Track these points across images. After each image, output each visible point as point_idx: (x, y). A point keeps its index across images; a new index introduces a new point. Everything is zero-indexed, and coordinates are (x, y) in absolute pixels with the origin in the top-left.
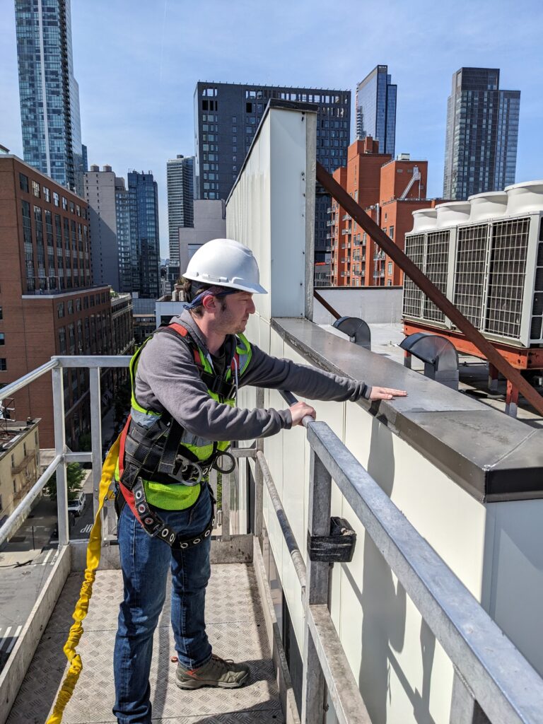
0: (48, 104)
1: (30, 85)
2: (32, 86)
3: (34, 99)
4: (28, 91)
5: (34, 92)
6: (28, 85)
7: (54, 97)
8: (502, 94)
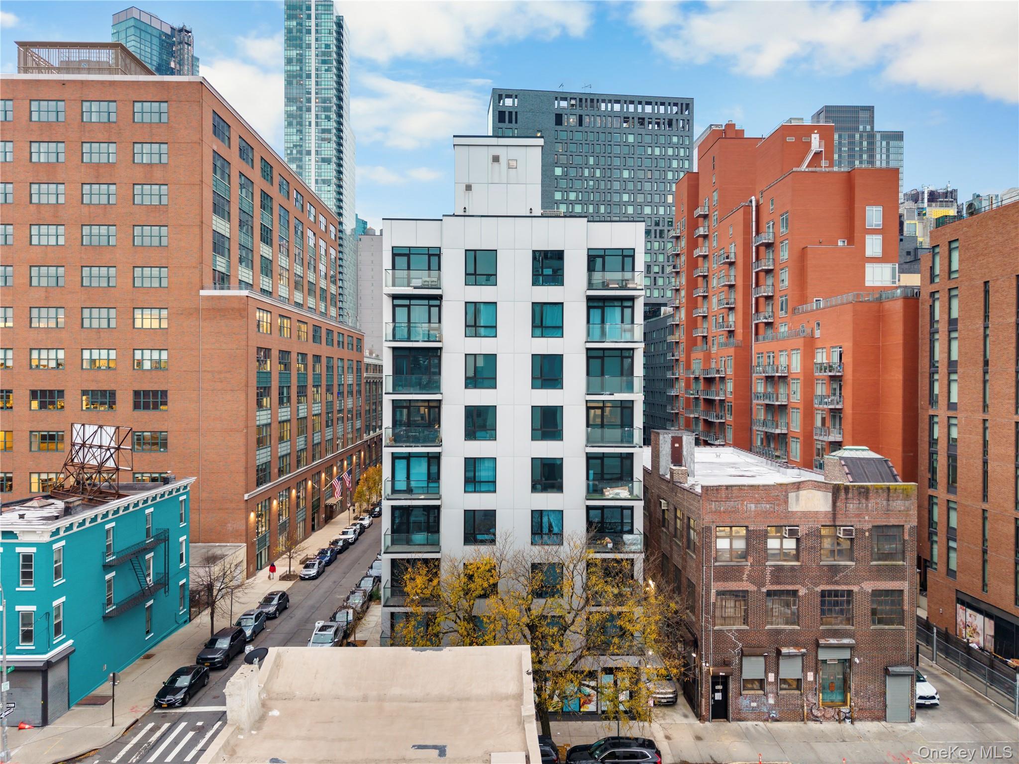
0: (317, 151)
1: (297, 131)
2: (300, 132)
3: (301, 146)
4: (296, 138)
5: (301, 139)
6: (295, 130)
7: (325, 144)
8: (878, 137)
